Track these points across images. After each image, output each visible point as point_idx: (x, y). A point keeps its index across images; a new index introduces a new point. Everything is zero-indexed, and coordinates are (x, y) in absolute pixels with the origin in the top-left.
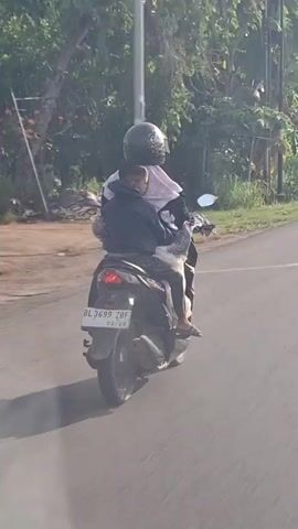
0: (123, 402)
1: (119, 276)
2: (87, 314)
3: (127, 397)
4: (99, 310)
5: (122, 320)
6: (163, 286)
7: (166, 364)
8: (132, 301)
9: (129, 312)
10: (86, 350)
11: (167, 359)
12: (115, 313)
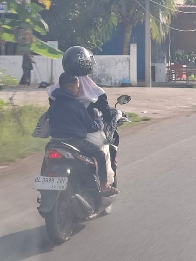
0: (64, 241)
1: (59, 154)
2: (37, 180)
3: (67, 239)
4: (46, 178)
5: (62, 184)
6: (92, 160)
7: (96, 215)
8: (69, 171)
9: (66, 179)
10: (39, 205)
11: (96, 211)
12: (56, 179)
